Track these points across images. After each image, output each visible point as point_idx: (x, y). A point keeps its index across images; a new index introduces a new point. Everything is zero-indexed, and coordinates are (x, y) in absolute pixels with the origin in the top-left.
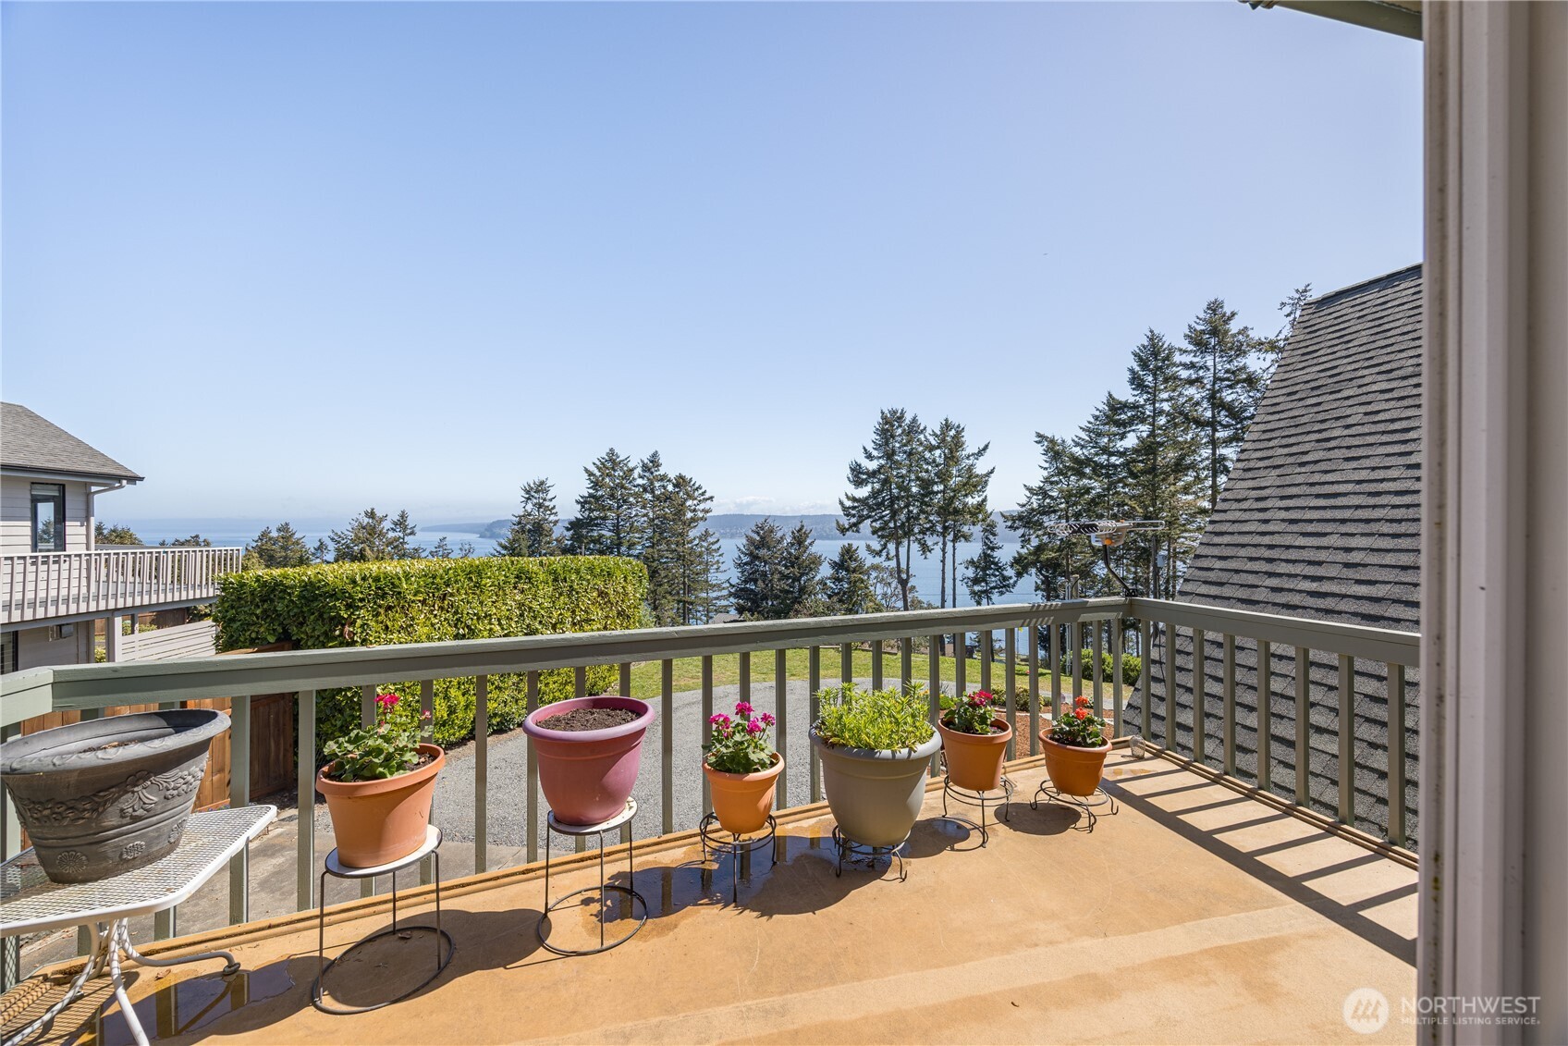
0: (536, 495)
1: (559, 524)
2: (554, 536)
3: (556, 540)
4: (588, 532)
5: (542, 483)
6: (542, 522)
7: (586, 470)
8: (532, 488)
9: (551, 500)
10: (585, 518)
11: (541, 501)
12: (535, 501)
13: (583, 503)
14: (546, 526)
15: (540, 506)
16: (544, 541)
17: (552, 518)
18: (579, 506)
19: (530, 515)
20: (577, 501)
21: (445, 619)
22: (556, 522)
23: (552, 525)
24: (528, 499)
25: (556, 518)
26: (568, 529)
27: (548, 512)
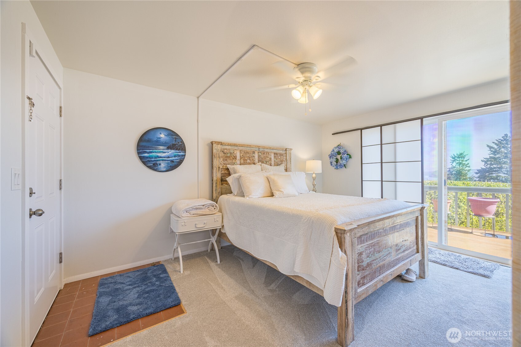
0: (458, 159)
1: (471, 171)
2: (468, 176)
3: (469, 178)
4: (489, 175)
5: (461, 154)
6: (461, 170)
7: (488, 146)
8: (456, 156)
9: (466, 161)
10: (488, 168)
11: (461, 161)
12: (457, 162)
13: (486, 161)
14: (464, 172)
15: (460, 164)
16: (462, 178)
17: (467, 168)
18: (484, 163)
19: (454, 167)
20: (482, 161)
21: (428, 197)
22: (469, 170)
23: (467, 171)
24: (453, 161)
25: (470, 169)
26: (477, 173)
27: (465, 166)
